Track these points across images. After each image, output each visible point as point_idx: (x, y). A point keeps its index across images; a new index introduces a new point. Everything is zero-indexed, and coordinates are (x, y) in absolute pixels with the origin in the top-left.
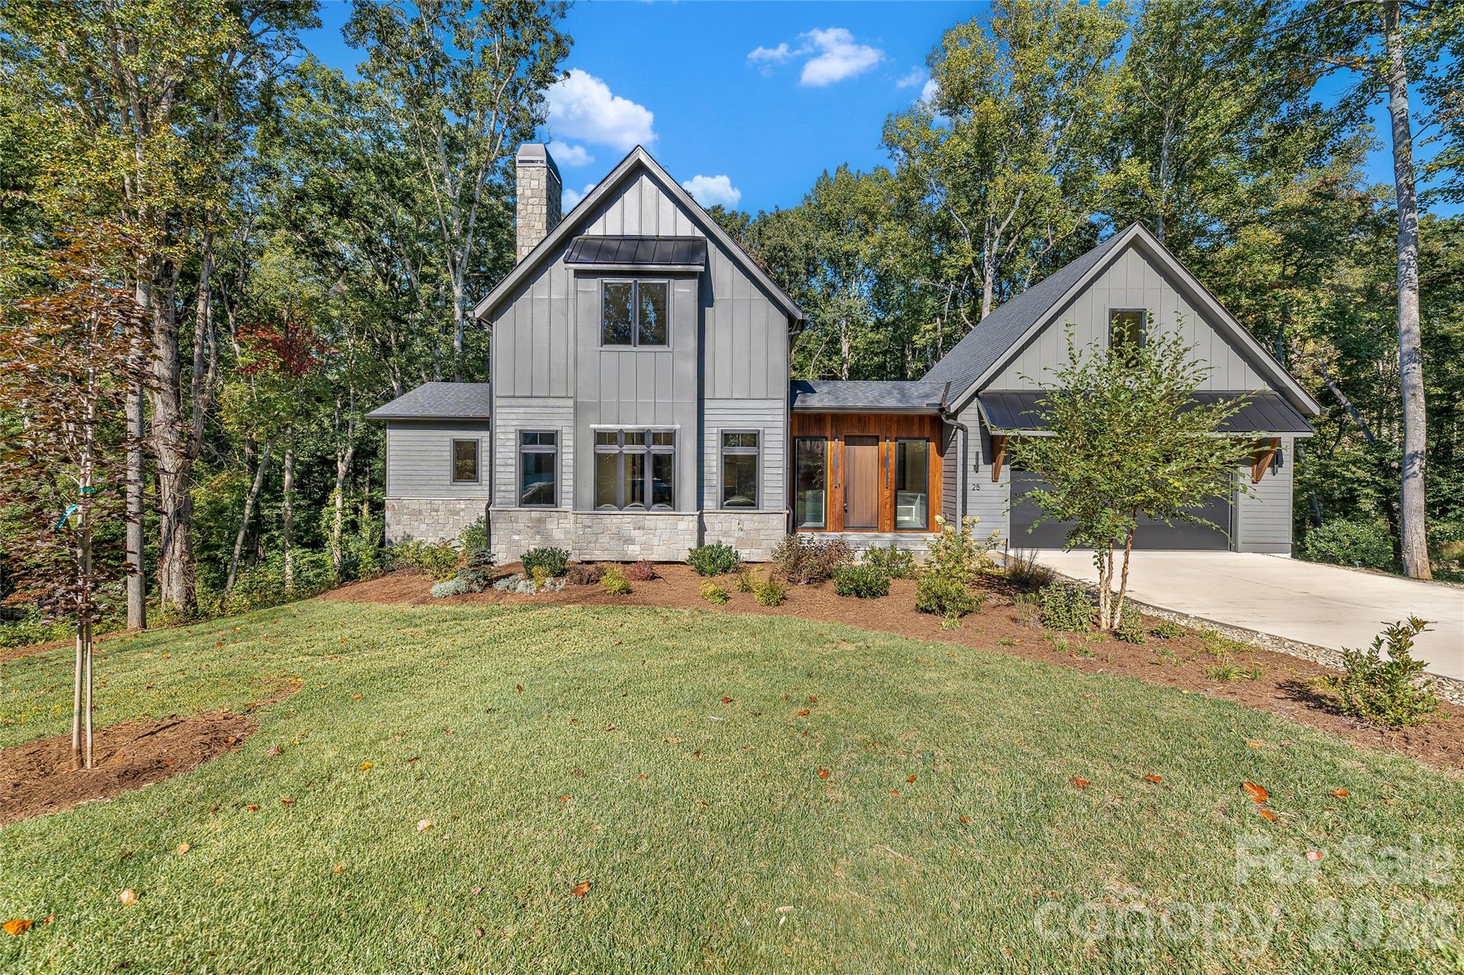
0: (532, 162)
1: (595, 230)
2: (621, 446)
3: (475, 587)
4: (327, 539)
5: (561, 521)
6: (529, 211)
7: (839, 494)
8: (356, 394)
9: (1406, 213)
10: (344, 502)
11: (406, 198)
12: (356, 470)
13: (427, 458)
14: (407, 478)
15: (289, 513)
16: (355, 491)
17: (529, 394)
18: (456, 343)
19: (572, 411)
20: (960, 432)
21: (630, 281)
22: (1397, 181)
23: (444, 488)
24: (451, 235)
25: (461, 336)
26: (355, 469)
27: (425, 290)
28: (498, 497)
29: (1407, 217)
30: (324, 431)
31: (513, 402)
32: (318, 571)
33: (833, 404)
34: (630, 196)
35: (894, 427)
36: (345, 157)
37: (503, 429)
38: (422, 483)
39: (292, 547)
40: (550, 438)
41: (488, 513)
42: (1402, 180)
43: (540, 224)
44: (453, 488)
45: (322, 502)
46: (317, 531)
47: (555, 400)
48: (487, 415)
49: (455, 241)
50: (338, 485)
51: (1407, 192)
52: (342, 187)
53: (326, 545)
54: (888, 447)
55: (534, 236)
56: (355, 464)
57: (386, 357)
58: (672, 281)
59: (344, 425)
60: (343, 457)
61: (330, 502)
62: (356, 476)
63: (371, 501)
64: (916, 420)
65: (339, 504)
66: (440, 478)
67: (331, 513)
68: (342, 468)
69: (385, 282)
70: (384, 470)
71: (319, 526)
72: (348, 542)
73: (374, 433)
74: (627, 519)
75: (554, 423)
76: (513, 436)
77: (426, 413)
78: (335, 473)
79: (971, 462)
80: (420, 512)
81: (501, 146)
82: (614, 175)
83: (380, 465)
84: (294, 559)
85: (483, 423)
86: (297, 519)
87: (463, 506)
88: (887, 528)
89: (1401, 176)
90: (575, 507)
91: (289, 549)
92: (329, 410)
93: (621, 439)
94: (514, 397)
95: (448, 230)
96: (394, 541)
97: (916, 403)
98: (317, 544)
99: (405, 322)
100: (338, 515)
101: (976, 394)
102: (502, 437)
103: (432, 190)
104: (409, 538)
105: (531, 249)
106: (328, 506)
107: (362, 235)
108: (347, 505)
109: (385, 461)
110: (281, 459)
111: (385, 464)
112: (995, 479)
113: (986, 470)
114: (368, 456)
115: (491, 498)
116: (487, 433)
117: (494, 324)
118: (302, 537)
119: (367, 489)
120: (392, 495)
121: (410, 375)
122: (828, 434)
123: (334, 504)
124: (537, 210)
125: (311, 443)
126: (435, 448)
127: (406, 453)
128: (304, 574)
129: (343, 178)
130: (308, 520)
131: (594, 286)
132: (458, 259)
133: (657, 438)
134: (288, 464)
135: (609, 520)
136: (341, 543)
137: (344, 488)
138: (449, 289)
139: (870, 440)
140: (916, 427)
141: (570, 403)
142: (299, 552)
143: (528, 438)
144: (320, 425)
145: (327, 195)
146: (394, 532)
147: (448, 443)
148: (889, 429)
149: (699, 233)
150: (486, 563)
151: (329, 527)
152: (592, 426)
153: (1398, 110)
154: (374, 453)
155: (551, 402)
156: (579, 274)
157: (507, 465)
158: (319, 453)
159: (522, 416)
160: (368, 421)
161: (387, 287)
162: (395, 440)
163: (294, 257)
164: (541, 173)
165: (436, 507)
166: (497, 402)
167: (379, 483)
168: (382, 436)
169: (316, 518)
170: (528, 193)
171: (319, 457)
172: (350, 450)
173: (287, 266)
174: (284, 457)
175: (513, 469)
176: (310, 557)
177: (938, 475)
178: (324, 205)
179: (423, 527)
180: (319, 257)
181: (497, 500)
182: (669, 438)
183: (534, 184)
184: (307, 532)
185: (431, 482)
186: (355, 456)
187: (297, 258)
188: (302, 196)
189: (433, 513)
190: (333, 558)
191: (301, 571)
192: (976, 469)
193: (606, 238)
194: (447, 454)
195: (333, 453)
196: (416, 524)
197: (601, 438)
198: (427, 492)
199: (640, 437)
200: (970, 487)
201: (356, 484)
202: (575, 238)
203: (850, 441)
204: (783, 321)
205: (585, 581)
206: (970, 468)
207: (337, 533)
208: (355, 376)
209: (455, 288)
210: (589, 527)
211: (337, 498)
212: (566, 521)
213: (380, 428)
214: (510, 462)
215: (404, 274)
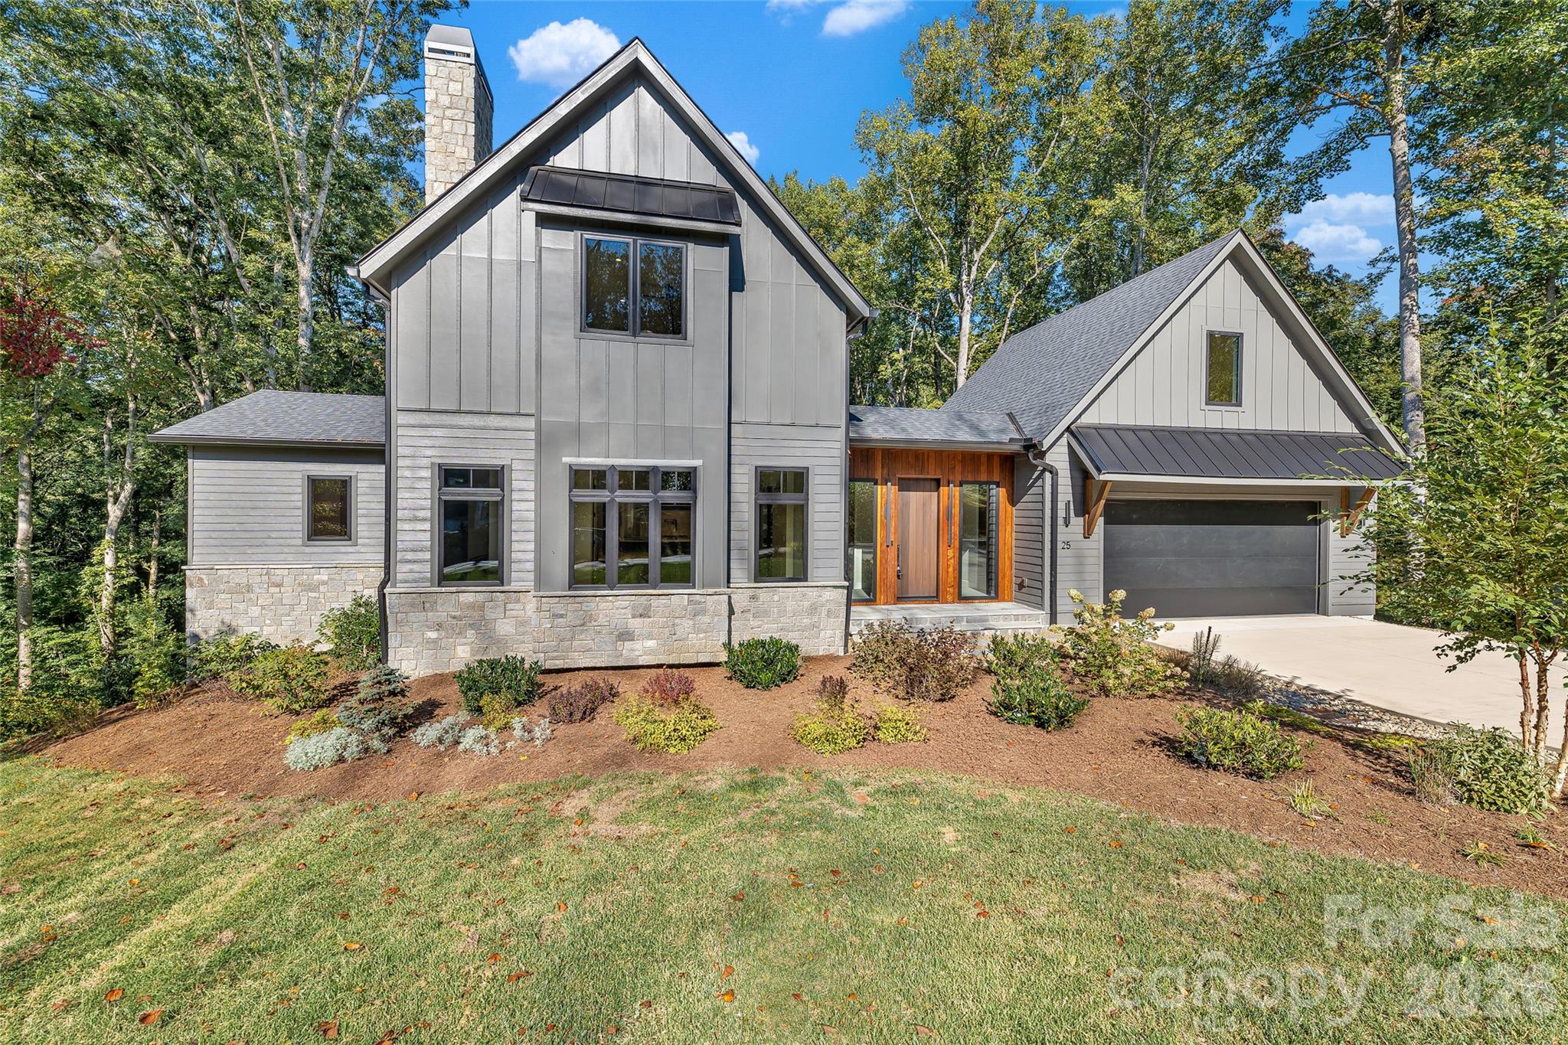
0: (451, 53)
1: (565, 159)
2: (613, 491)
3: (376, 743)
4: (90, 612)
5: (509, 606)
6: (447, 128)
7: (892, 553)
8: (137, 410)
9: (1409, 258)
10: (117, 559)
11: (218, 138)
12: (136, 516)
13: (261, 504)
14: (226, 535)
15: (26, 576)
16: (137, 544)
17: (454, 408)
18: (302, 342)
19: (532, 435)
20: (1048, 475)
21: (628, 239)
22: (1399, 225)
23: (293, 550)
24: (292, 191)
25: (309, 332)
26: (136, 513)
27: (253, 264)
28: (401, 571)
29: (1410, 262)
30: (87, 459)
31: (426, 419)
32: (74, 657)
33: (888, 436)
34: (621, 114)
35: (959, 468)
36: (118, 64)
37: (408, 462)
38: (254, 542)
39: (31, 624)
40: (492, 477)
41: (382, 597)
42: (1405, 224)
43: (465, 150)
44: (308, 550)
45: (83, 558)
46: (73, 600)
47: (499, 418)
48: (383, 440)
49: (296, 199)
50: (107, 537)
51: (1409, 237)
52: (114, 113)
53: (88, 619)
54: (952, 494)
55: (454, 167)
56: (137, 507)
57: (187, 358)
58: (691, 246)
59: (118, 453)
60: (116, 498)
61: (94, 560)
62: (138, 522)
63: (161, 559)
64: (984, 460)
65: (109, 561)
66: (285, 534)
67: (97, 575)
68: (114, 512)
69: (185, 254)
70: (184, 517)
71: (75, 594)
72: (124, 614)
73: (168, 464)
74: (623, 602)
75: (498, 454)
76: (427, 473)
77: (259, 435)
78: (104, 517)
79: (1061, 514)
80: (249, 588)
81: (371, 77)
82: (597, 77)
83: (177, 509)
84: (34, 641)
85: (376, 453)
86: (39, 584)
87: (325, 578)
88: (949, 598)
89: (1404, 219)
90: (538, 584)
91: (25, 627)
92: (92, 431)
93: (612, 480)
94: (428, 411)
95: (289, 181)
96: (204, 636)
97: (993, 437)
98: (74, 618)
99: (216, 310)
100: (108, 578)
101: (1068, 429)
102: (407, 473)
103: (264, 120)
104: (231, 630)
105: (449, 186)
106: (92, 565)
107: (148, 185)
108: (123, 562)
109: (185, 503)
110: (11, 500)
111: (186, 507)
112: (1087, 534)
113: (1078, 523)
114: (158, 494)
115: (387, 573)
116: (382, 468)
117: (393, 293)
118: (47, 611)
119: (156, 542)
120: (199, 555)
121: (225, 382)
122: (878, 476)
123: (101, 562)
124: (459, 128)
125: (66, 477)
126: (275, 489)
127: (226, 497)
128: (50, 662)
129: (114, 96)
130: (58, 586)
131: (567, 244)
132: (304, 225)
133: (666, 477)
134: (22, 506)
135: (593, 605)
136: (112, 616)
137: (118, 539)
138: (290, 265)
139: (928, 485)
140: (983, 468)
141: (531, 423)
142: (41, 632)
143: (451, 476)
144: (82, 452)
145: (89, 121)
146: (202, 621)
147: (299, 482)
148: (952, 470)
149: (724, 184)
150: (393, 693)
151: (93, 595)
152: (566, 460)
153: (1400, 153)
154: (167, 491)
155: (493, 421)
156: (544, 221)
157: (416, 519)
158: (79, 490)
159: (443, 442)
160: (157, 445)
161: (189, 261)
162: (201, 473)
163: (32, 207)
164: (467, 72)
165: (277, 580)
166: (399, 419)
167: (177, 533)
168: (180, 469)
169: (73, 583)
170: (445, 100)
171: (80, 495)
172: (129, 487)
173: (21, 221)
174: (16, 497)
175: (427, 526)
176: (59, 638)
177: (1009, 529)
178: (85, 136)
179: (255, 611)
180: (75, 212)
181: (399, 576)
182: (688, 479)
183: (454, 88)
184: (55, 602)
185: (269, 541)
186: (136, 494)
187: (38, 210)
188: (43, 116)
189: (272, 590)
190: (100, 638)
191: (46, 658)
192: (1067, 523)
193: (583, 174)
194: (297, 499)
195: (101, 490)
196: (242, 607)
197: (580, 478)
198: (261, 557)
199: (641, 478)
200: (1060, 545)
201: (138, 534)
202: (534, 169)
203: (905, 485)
204: (840, 317)
205: (578, 715)
206: (1060, 521)
207: (105, 603)
208: (137, 382)
209: (300, 265)
210: (562, 616)
211: (106, 554)
212: (518, 606)
213: (177, 457)
214: (422, 514)
215: (216, 246)
